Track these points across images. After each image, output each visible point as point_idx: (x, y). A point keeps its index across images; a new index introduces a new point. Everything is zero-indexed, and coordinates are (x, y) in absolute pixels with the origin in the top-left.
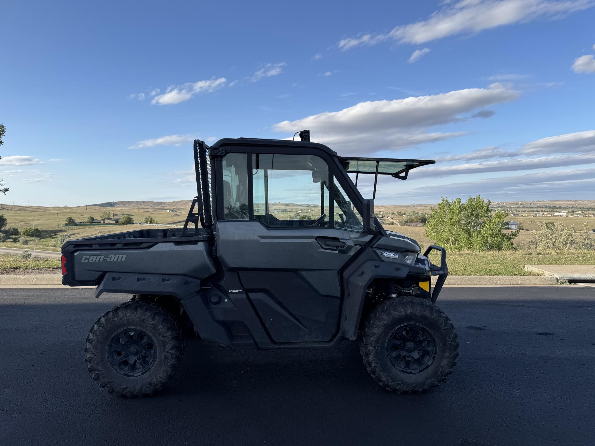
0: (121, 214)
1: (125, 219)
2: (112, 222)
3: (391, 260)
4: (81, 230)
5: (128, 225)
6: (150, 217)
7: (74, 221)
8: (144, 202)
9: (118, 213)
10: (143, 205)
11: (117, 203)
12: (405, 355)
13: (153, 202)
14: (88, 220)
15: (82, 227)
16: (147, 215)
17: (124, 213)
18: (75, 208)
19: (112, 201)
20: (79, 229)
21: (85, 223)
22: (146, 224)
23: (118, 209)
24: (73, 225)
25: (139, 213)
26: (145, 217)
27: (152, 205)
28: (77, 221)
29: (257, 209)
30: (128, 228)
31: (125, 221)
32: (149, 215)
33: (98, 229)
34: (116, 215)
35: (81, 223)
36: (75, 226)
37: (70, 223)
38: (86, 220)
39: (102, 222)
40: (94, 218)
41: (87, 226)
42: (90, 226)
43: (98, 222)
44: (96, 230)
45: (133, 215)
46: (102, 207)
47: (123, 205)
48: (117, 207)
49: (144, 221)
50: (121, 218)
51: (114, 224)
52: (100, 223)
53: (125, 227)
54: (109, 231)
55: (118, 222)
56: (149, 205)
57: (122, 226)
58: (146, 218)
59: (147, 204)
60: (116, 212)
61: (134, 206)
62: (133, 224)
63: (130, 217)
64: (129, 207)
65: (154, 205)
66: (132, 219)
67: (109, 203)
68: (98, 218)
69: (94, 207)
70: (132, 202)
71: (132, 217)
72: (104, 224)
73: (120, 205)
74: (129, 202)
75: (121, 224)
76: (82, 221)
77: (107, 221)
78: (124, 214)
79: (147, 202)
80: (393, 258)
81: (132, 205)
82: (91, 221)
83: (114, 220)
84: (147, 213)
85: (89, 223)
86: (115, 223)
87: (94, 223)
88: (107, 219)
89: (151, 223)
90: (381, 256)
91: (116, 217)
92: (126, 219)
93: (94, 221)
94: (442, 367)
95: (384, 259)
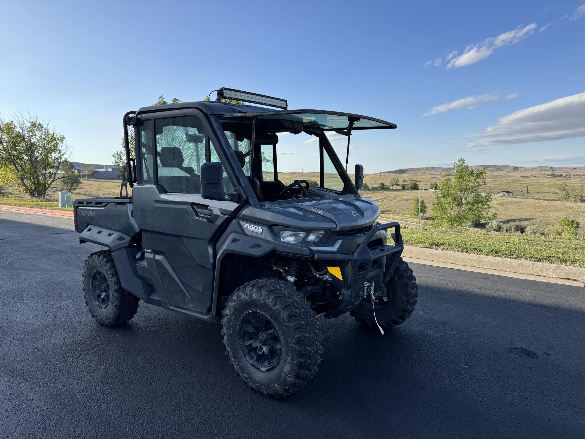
0: (409, 181)
1: (411, 185)
2: (399, 188)
3: (255, 235)
4: (373, 194)
5: (413, 191)
6: (435, 183)
7: (368, 187)
8: (433, 168)
9: (407, 179)
10: (432, 171)
11: (408, 170)
12: (258, 347)
13: (442, 168)
14: (379, 185)
15: (374, 192)
16: (433, 181)
17: (412, 179)
18: (371, 175)
19: (404, 169)
20: (372, 193)
21: (377, 188)
22: (431, 190)
23: (408, 175)
24: (367, 190)
25: (426, 179)
26: (430, 184)
27: (441, 171)
28: (370, 186)
29: (565, 174)
30: (413, 193)
31: (411, 187)
32: (434, 181)
33: (387, 194)
34: (405, 181)
35: (373, 188)
36: (369, 191)
37: (364, 188)
38: (377, 185)
39: (391, 188)
40: (384, 184)
41: (378, 191)
42: (380, 191)
43: (387, 188)
44: (385, 195)
45: (420, 181)
46: (394, 174)
47: (413, 171)
48: (407, 174)
49: (429, 187)
50: (408, 184)
51: (401, 190)
52: (389, 188)
53: (411, 192)
54: (396, 196)
55: (404, 188)
56: (438, 171)
57: (408, 191)
58: (432, 184)
59: (436, 170)
60: (405, 178)
61: (424, 173)
62: (419, 189)
63: (415, 183)
64: (419, 173)
65: (443, 171)
66: (418, 185)
67: (401, 170)
68: (387, 184)
69: (387, 174)
70: (422, 168)
71: (417, 183)
72: (393, 190)
73: (411, 172)
74: (419, 168)
75: (407, 190)
76: (374, 186)
77: (395, 187)
78: (412, 181)
79: (437, 168)
80: (256, 232)
81: (422, 171)
82: (382, 186)
83: (401, 186)
84: (435, 179)
85: (380, 189)
86: (402, 188)
87: (384, 188)
88: (395, 185)
89: (436, 188)
90: (245, 229)
91: (404, 183)
92: (413, 185)
93: (384, 187)
94: (285, 373)
95: (247, 233)
